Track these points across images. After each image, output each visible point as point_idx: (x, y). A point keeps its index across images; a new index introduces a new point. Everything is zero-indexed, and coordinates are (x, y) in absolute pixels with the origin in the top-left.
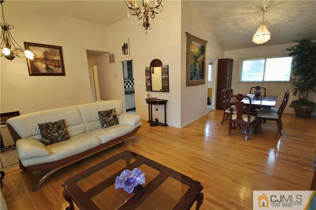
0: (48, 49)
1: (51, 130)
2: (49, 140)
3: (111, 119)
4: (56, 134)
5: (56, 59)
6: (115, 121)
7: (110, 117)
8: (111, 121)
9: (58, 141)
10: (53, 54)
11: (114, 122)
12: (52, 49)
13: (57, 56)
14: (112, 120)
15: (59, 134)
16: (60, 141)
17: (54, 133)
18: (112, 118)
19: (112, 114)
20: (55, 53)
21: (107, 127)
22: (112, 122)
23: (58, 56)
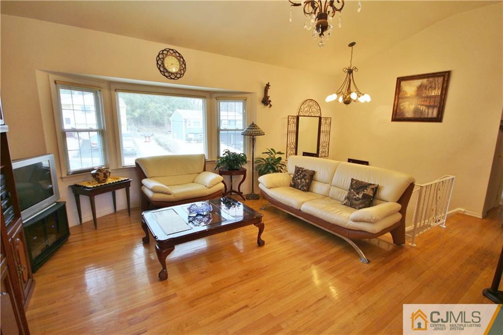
0: (425, 81)
1: (298, 175)
2: (293, 183)
3: (358, 197)
4: (299, 181)
5: (433, 94)
6: (361, 204)
7: (358, 194)
8: (355, 199)
9: (298, 188)
10: (431, 87)
11: (359, 204)
12: (431, 79)
13: (437, 89)
14: (359, 200)
15: (301, 181)
16: (300, 189)
17: (299, 179)
18: (360, 196)
19: (365, 190)
20: (435, 84)
21: (347, 205)
22: (357, 202)
23: (439, 89)
